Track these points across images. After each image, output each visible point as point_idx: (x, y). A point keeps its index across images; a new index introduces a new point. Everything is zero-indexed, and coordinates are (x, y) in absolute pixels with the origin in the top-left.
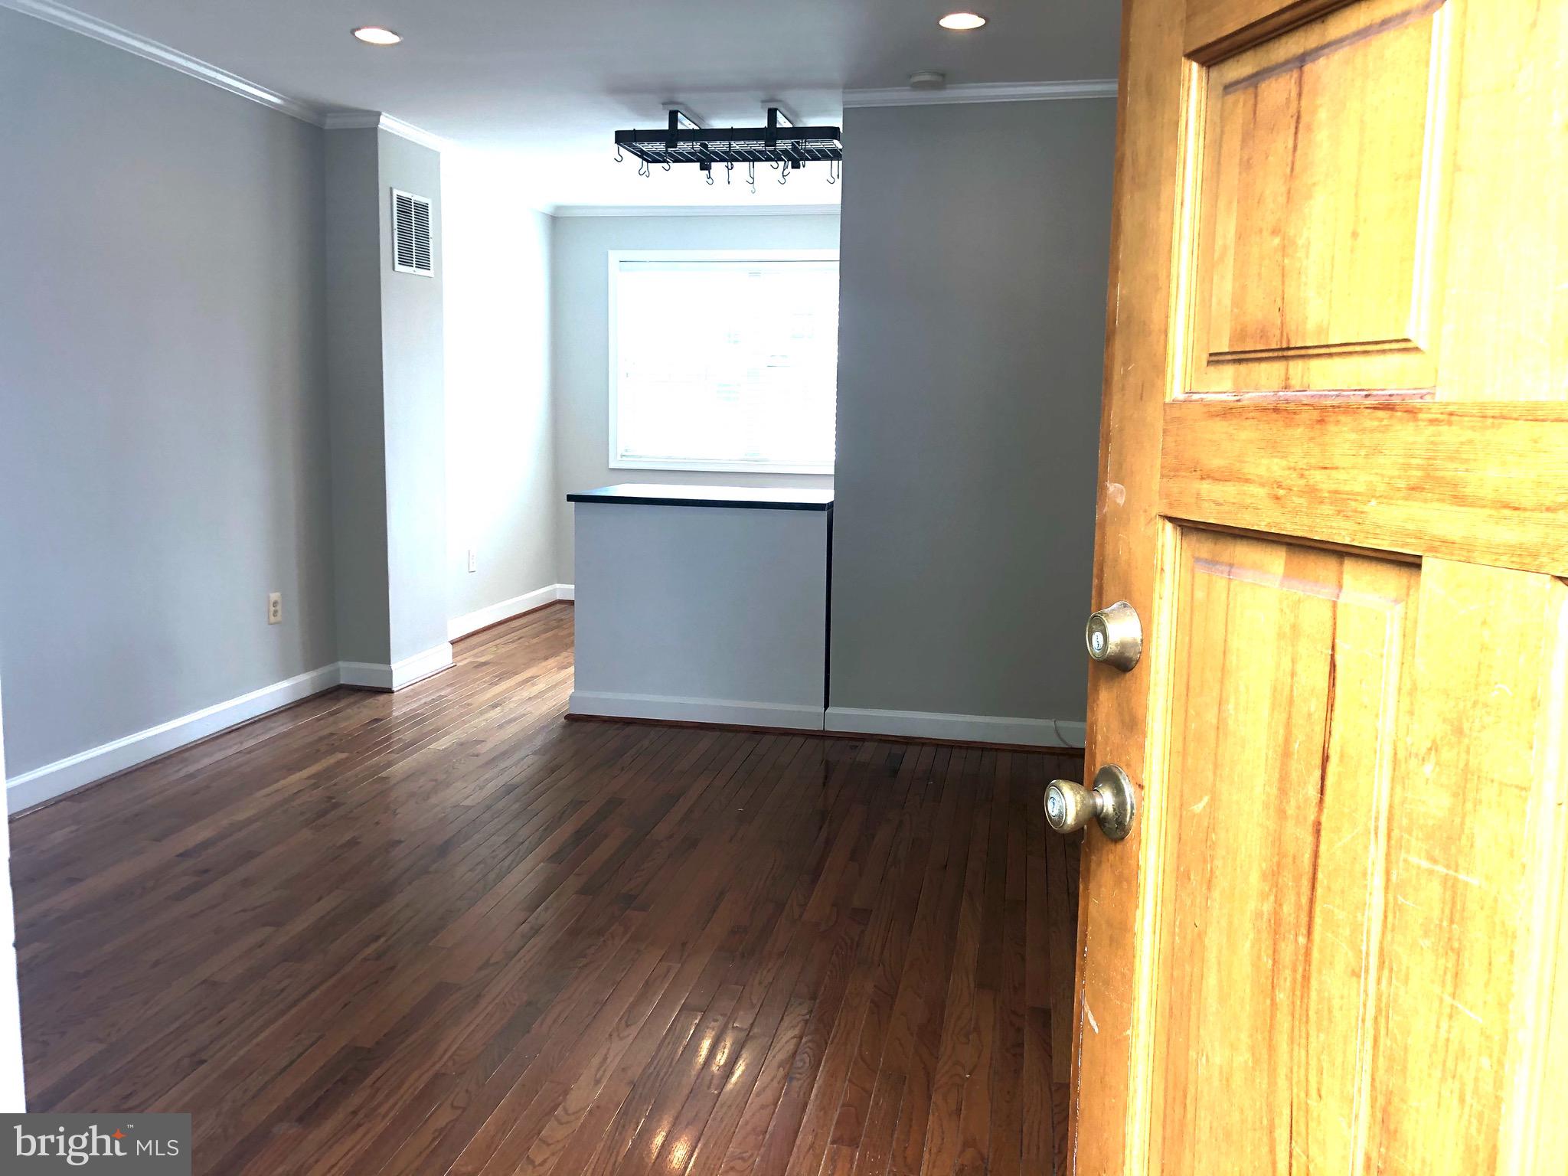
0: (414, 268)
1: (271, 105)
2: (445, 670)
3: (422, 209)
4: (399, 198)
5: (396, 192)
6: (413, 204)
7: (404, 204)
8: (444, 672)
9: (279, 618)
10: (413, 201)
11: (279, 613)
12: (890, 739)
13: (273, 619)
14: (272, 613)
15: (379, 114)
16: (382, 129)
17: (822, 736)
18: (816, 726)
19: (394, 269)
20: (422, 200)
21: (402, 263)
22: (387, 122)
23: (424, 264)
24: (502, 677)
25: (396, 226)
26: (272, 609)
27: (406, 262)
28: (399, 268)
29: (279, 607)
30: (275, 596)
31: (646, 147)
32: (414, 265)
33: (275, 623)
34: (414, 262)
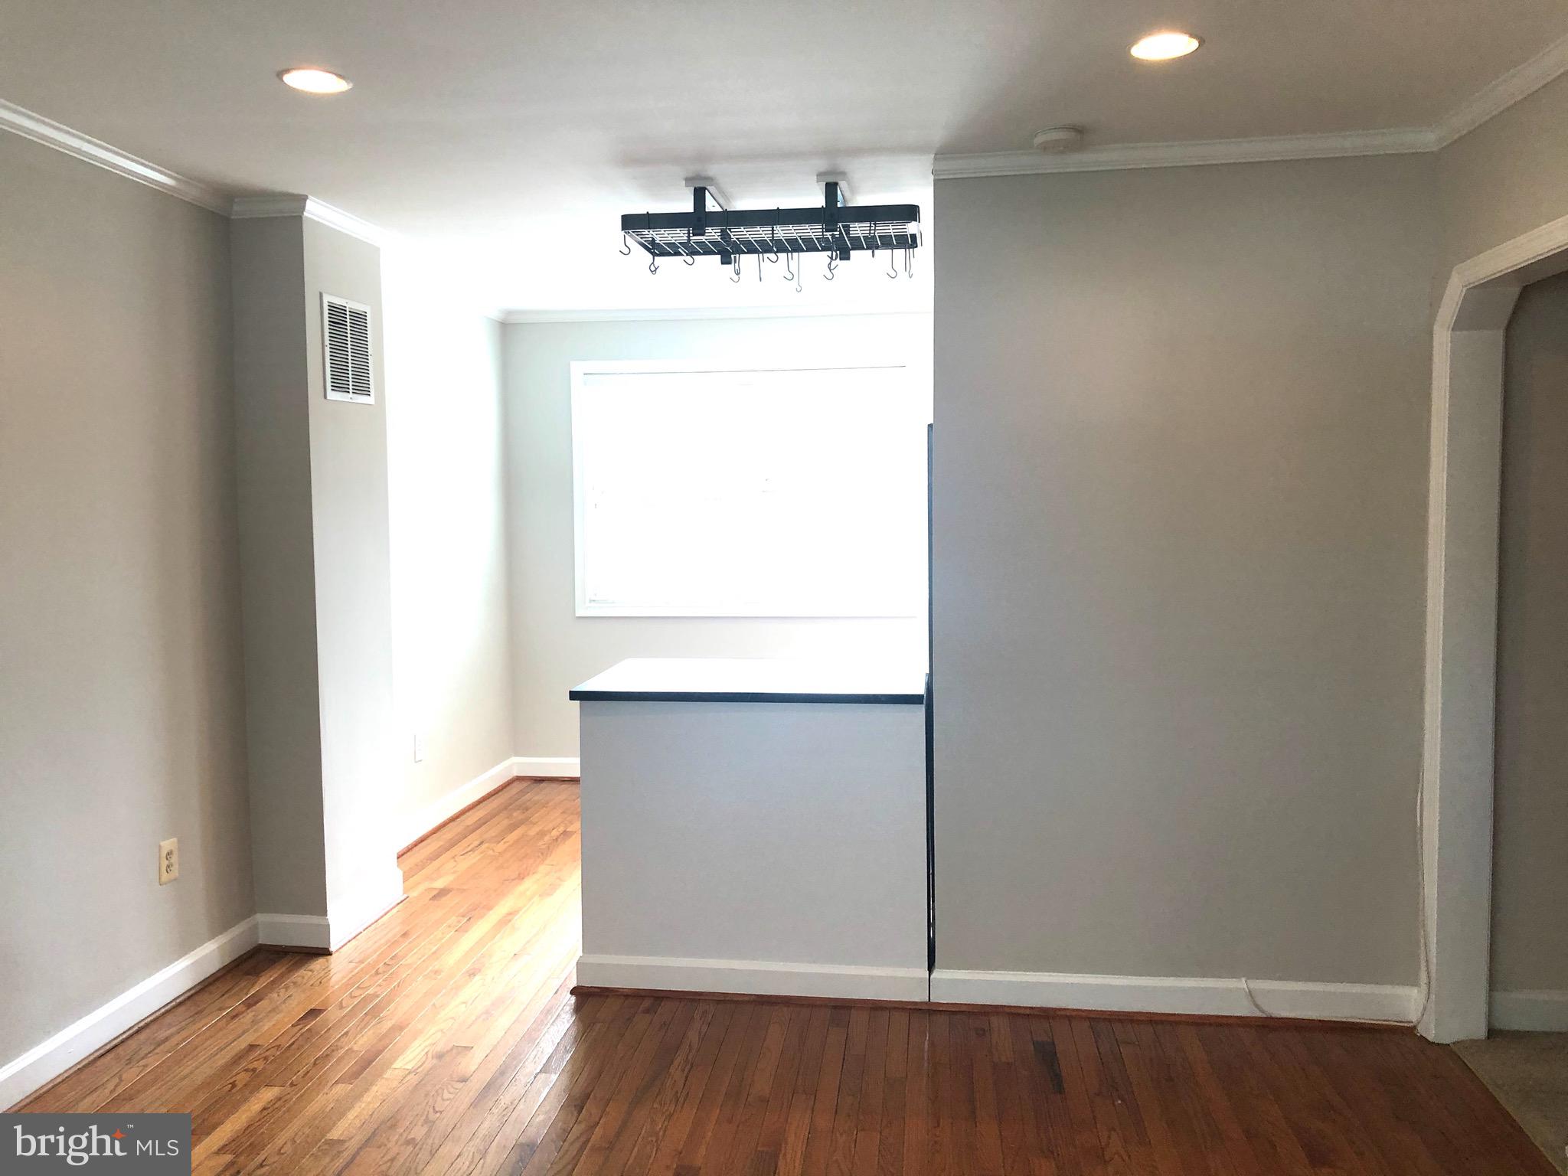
0: (351, 395)
1: (163, 188)
2: (394, 908)
3: (360, 318)
4: (331, 306)
5: (327, 299)
6: (348, 313)
7: (337, 315)
8: (394, 911)
9: (175, 872)
10: (348, 309)
11: (175, 869)
12: (1022, 1011)
13: (165, 876)
14: (164, 869)
15: (302, 200)
16: (306, 217)
17: (927, 1011)
18: (919, 996)
19: (325, 397)
20: (359, 307)
21: (336, 388)
22: (315, 210)
23: (362, 389)
24: (471, 915)
25: (327, 342)
26: (165, 863)
27: (340, 386)
28: (332, 395)
29: (174, 859)
30: (168, 844)
31: (662, 236)
32: (351, 391)
33: (170, 881)
34: (351, 387)
